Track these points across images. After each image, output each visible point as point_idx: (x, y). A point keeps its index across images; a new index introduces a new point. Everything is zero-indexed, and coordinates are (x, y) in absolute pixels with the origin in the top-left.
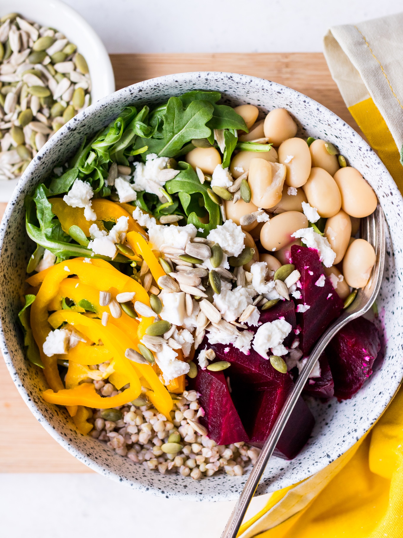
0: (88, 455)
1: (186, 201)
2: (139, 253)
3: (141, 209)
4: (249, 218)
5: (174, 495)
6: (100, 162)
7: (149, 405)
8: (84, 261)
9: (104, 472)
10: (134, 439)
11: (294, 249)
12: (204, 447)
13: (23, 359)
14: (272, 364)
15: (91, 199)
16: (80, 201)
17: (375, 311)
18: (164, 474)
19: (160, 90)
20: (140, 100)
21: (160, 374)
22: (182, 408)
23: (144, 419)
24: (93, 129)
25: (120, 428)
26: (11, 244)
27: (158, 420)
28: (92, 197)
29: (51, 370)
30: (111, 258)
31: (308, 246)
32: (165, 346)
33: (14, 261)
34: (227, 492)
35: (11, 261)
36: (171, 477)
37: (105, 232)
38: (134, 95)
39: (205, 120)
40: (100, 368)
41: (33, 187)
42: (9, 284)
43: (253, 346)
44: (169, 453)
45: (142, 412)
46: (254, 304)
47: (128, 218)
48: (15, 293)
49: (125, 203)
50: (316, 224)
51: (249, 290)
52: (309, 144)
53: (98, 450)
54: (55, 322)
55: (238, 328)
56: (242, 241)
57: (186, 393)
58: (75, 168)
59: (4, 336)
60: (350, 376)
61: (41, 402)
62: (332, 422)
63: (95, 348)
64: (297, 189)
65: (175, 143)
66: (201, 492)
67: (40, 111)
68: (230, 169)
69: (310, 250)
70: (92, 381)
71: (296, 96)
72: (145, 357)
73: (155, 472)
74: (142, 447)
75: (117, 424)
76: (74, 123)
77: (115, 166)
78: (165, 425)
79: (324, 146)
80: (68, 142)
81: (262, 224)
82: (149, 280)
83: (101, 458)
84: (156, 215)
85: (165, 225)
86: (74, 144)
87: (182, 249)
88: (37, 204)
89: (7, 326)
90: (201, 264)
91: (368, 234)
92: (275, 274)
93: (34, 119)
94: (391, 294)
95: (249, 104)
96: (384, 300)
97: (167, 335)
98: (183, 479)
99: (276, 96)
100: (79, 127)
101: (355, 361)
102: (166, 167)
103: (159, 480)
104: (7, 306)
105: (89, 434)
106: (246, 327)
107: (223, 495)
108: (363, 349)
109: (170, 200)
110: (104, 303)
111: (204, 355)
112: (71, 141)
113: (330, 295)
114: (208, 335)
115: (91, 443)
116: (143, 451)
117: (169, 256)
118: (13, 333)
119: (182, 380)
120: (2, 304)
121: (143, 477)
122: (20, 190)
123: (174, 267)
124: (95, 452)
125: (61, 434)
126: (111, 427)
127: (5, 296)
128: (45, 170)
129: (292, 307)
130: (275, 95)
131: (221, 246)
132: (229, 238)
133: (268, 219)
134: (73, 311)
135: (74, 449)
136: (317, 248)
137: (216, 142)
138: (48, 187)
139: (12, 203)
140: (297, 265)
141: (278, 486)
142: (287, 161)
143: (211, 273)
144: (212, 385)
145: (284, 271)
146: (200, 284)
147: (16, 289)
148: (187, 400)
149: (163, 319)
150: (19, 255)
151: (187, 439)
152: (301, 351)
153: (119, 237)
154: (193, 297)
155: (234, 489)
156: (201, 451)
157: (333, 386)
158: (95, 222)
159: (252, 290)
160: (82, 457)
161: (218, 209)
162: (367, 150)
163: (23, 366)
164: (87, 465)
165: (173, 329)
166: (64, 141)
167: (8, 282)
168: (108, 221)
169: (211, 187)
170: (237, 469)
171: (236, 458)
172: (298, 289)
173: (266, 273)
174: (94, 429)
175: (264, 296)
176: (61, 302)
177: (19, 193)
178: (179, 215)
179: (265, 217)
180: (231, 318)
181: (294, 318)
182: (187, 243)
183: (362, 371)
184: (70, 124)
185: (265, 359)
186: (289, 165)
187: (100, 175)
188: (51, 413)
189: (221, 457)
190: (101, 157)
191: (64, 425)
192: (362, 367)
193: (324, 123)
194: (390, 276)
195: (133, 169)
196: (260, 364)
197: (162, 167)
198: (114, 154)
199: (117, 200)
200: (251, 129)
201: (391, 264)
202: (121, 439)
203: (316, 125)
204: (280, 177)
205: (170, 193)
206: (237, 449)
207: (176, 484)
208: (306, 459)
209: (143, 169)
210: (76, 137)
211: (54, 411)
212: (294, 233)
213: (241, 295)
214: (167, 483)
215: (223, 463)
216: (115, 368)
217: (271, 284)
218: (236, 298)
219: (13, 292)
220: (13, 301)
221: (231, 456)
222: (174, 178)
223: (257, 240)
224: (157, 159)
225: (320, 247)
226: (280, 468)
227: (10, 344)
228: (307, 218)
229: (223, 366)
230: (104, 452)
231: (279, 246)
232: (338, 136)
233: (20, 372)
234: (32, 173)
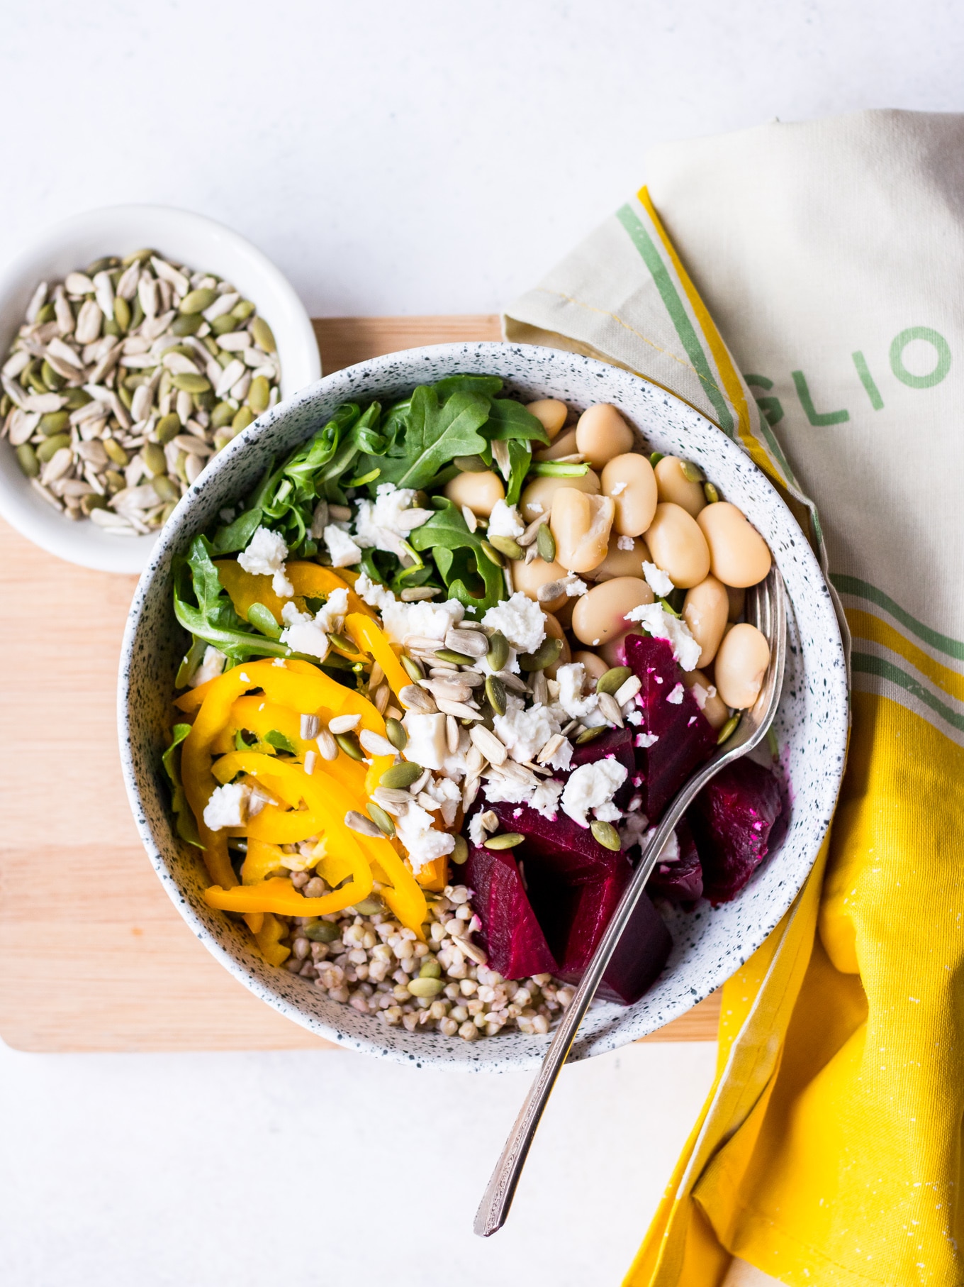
0: (283, 996)
1: (445, 562)
2: (366, 649)
3: (369, 577)
4: (553, 589)
5: (430, 1062)
6: (298, 498)
7: (385, 914)
8: (273, 664)
9: (311, 1024)
10: (360, 972)
11: (631, 641)
12: (480, 985)
13: (170, 836)
14: (594, 835)
15: (285, 561)
16: (267, 564)
17: (773, 751)
18: (413, 1032)
19: (398, 375)
20: (365, 393)
21: (405, 857)
22: (442, 916)
23: (378, 939)
24: (286, 443)
25: (337, 955)
26: (149, 638)
27: (402, 938)
28: (286, 556)
29: (217, 855)
30: (320, 659)
31: (654, 635)
32: (412, 805)
33: (153, 669)
34: (521, 1057)
35: (149, 668)
36: (424, 1036)
37: (308, 616)
38: (355, 383)
39: (476, 424)
40: (301, 851)
41: (185, 540)
42: (145, 706)
43: (561, 805)
44: (422, 996)
45: (374, 925)
46: (562, 733)
47: (347, 591)
48: (155, 723)
49: (341, 568)
50: (668, 599)
51: (555, 711)
52: (654, 464)
53: (299, 991)
54: (223, 773)
55: (536, 774)
56: (541, 627)
57: (449, 890)
58: (257, 509)
59: (138, 794)
60: (731, 860)
61: (201, 906)
62: (702, 941)
63: (292, 814)
64: (635, 539)
65: (426, 463)
66: (476, 1057)
67: (193, 416)
68: (520, 508)
69: (657, 641)
70: (287, 873)
71: (629, 381)
72: (378, 824)
73: (397, 1029)
74: (374, 987)
75: (330, 948)
76: (255, 430)
77: (323, 506)
78: (414, 948)
79: (679, 466)
80: (245, 463)
81: (575, 599)
82: (383, 695)
83: (304, 1002)
84: (395, 587)
85: (409, 602)
86: (255, 468)
87: (439, 640)
88: (193, 569)
89: (143, 777)
90: (471, 666)
91: (759, 617)
92: (597, 683)
93: (183, 431)
94: (799, 720)
95: (551, 398)
96: (788, 731)
97: (417, 787)
98: (445, 1040)
99: (596, 383)
100: (263, 437)
101: (737, 833)
102: (410, 506)
103: (405, 1040)
104: (143, 743)
105: (284, 965)
106: (549, 773)
107: (514, 1061)
108: (751, 810)
109: (418, 560)
110: (308, 735)
111: (480, 823)
112: (250, 463)
113: (693, 719)
114: (485, 788)
115: (287, 979)
116: (377, 995)
117: (418, 653)
118: (153, 790)
119: (443, 865)
120: (135, 739)
121: (376, 1035)
122: (164, 545)
123: (426, 671)
124: (295, 993)
125: (236, 960)
126: (321, 951)
127: (139, 726)
128: (205, 512)
129: (628, 737)
130: (594, 381)
131: (506, 634)
132: (519, 621)
133: (585, 591)
134: (255, 751)
135: (259, 985)
136: (668, 638)
137: (494, 462)
138: (211, 539)
139: (151, 567)
140: (635, 667)
141: (609, 1045)
142: (615, 492)
143: (490, 680)
144: (493, 874)
145: (613, 678)
146: (470, 699)
147: (157, 718)
148: (451, 902)
149: (408, 759)
150: (161, 660)
151: (452, 972)
152: (645, 817)
153: (332, 624)
154: (458, 720)
155: (533, 1052)
156: (476, 993)
157: (701, 874)
158: (291, 599)
159: (560, 711)
160: (273, 997)
161: (501, 576)
162: (750, 470)
163: (171, 847)
164: (282, 1013)
165: (426, 775)
166: (238, 462)
167: (145, 703)
168: (313, 597)
169: (488, 538)
170: (539, 1022)
171: (536, 1004)
172: (637, 708)
173: (582, 681)
174: (292, 956)
175: (579, 721)
176: (234, 738)
177: (162, 550)
178: (433, 587)
179: (580, 587)
180: (524, 756)
181: (630, 755)
182: (447, 629)
183: (751, 849)
184: (248, 433)
185: (582, 828)
186: (619, 499)
187: (299, 520)
188: (218, 926)
189: (510, 1002)
190: (301, 488)
191: (241, 948)
192: (751, 842)
193: (677, 426)
194: (798, 688)
195: (355, 510)
196: (575, 836)
197: (404, 506)
198: (323, 485)
199: (328, 563)
200: (556, 439)
201: (798, 667)
202: (339, 971)
203: (664, 431)
204: (603, 518)
205: (419, 550)
206: (539, 988)
207: (434, 1046)
208: (657, 1001)
209: (372, 511)
210: (257, 456)
211: (224, 924)
212: (630, 613)
213: (541, 718)
214: (419, 1045)
215: (514, 1012)
216: (327, 848)
217: (591, 700)
218: (532, 723)
219: (152, 722)
220: (152, 737)
221: (528, 1001)
222: (425, 525)
223: (568, 628)
224: (396, 492)
225: (673, 636)
226: (613, 1017)
227: (149, 807)
228: (651, 589)
229: (512, 841)
230: (310, 995)
231: (604, 635)
232: (701, 449)
233: (165, 853)
234: (185, 516)
